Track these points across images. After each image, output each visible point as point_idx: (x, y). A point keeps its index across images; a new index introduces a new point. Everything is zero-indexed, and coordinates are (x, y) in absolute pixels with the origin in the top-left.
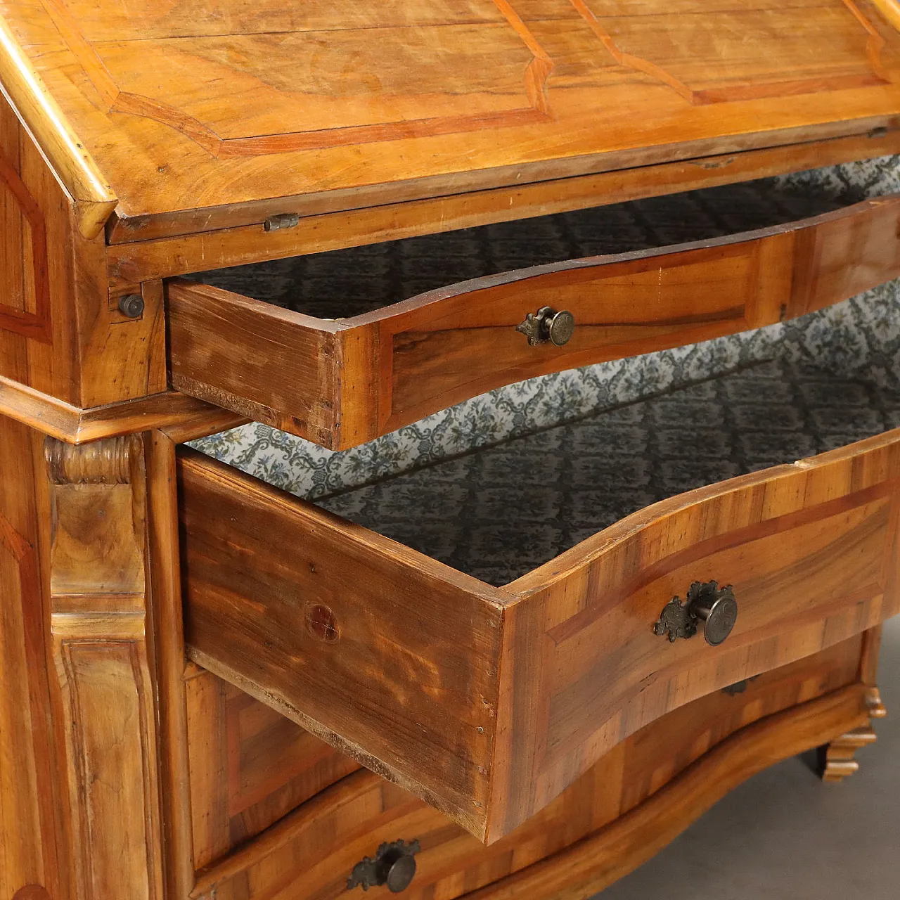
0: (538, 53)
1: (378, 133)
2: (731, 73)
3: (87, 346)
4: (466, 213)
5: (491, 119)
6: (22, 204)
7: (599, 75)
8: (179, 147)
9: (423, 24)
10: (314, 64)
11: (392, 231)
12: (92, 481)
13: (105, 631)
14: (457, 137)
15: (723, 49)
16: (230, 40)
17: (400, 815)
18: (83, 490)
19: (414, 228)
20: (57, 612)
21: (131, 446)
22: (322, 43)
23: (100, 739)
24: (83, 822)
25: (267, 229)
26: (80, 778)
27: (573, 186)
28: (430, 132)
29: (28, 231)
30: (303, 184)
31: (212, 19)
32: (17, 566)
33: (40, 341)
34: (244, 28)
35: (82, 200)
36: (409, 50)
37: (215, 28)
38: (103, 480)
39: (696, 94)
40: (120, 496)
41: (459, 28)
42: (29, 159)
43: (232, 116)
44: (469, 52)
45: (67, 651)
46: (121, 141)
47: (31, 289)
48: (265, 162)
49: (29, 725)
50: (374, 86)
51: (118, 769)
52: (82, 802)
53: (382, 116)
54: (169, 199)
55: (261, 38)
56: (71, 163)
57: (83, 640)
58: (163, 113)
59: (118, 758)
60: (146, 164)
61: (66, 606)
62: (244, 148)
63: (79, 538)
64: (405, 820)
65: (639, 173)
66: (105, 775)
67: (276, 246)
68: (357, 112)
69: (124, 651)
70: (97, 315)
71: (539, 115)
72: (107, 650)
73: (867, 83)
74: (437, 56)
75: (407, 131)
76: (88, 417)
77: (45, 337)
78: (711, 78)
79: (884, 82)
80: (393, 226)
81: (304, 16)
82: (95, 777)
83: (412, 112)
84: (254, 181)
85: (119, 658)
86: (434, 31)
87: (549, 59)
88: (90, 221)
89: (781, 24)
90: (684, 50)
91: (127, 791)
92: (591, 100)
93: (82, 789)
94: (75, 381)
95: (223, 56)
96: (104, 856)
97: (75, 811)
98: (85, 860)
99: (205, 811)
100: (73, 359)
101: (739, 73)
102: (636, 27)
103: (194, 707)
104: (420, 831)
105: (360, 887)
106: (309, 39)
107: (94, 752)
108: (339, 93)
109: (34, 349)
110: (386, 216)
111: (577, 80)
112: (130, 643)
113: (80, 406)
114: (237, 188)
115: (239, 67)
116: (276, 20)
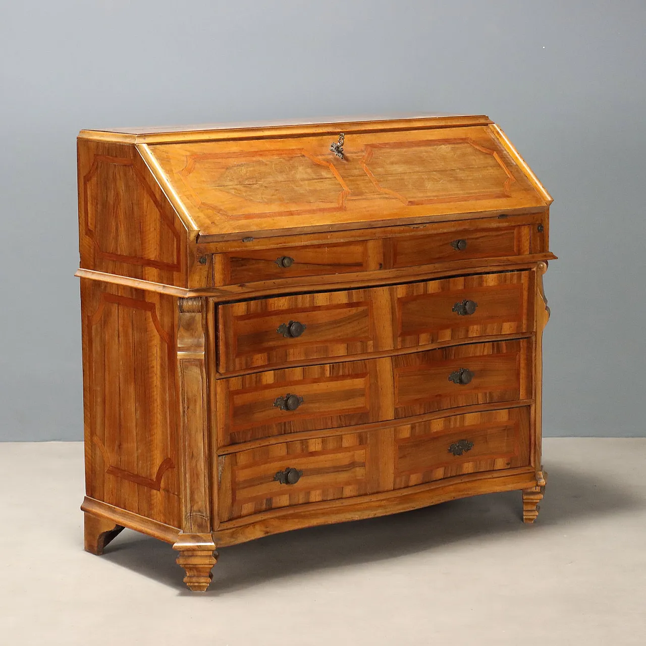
0: (346, 189)
1: (280, 214)
2: (429, 194)
3: (190, 271)
4: (312, 240)
5: (323, 210)
6: (174, 233)
7: (370, 196)
8: (218, 218)
9: (303, 180)
10: (262, 194)
11: (285, 244)
12: (190, 312)
13: (193, 357)
14: (307, 216)
15: (429, 185)
16: (235, 187)
17: (295, 458)
18: (188, 315)
19: (293, 244)
20: (179, 351)
21: (202, 301)
22: (265, 187)
23: (190, 394)
24: (184, 423)
25: (243, 241)
26: (184, 408)
27: (353, 233)
28: (298, 214)
29: (175, 240)
30: (254, 228)
31: (231, 180)
32: (167, 345)
33: (177, 271)
34: (240, 183)
35: (191, 230)
36: (296, 188)
37: (231, 183)
38: (193, 312)
39: (410, 202)
40: (198, 316)
41: (316, 181)
42: (176, 220)
43: (234, 209)
44: (318, 188)
45: (181, 362)
46: (202, 215)
47: (175, 257)
48: (243, 222)
49: (168, 399)
50: (281, 200)
51: (195, 405)
52: (184, 416)
53: (283, 209)
54: (214, 231)
55: (245, 186)
56: (188, 221)
57: (186, 359)
58: (214, 208)
59: (195, 401)
60: (208, 222)
61: (181, 349)
62: (238, 218)
63: (186, 329)
64: (296, 461)
65: (383, 229)
66: (191, 407)
67: (246, 247)
68: (275, 208)
69: (198, 363)
70: (193, 263)
71: (341, 209)
72: (193, 362)
73: (499, 197)
74: (306, 190)
75: (291, 213)
76: (190, 291)
77: (179, 270)
78: (419, 196)
79: (508, 197)
80: (285, 243)
81: (261, 179)
82: (188, 408)
83: (293, 208)
84: (239, 227)
85: (197, 366)
86: (307, 182)
87: (350, 191)
88: (192, 236)
89: (461, 175)
90: (410, 186)
91: (198, 412)
92: (364, 204)
93: (184, 412)
94: (187, 282)
95: (233, 192)
96: (190, 435)
97: (182, 419)
98: (184, 437)
99: (222, 426)
100: (187, 274)
101: (434, 194)
102: (390, 178)
103: (219, 390)
104: (303, 467)
105: (279, 481)
106: (261, 186)
107: (188, 399)
108: (269, 202)
109: (175, 274)
110: (283, 239)
111: (360, 197)
112: (200, 360)
113: (188, 288)
114: (234, 229)
115: (238, 195)
116: (251, 180)
